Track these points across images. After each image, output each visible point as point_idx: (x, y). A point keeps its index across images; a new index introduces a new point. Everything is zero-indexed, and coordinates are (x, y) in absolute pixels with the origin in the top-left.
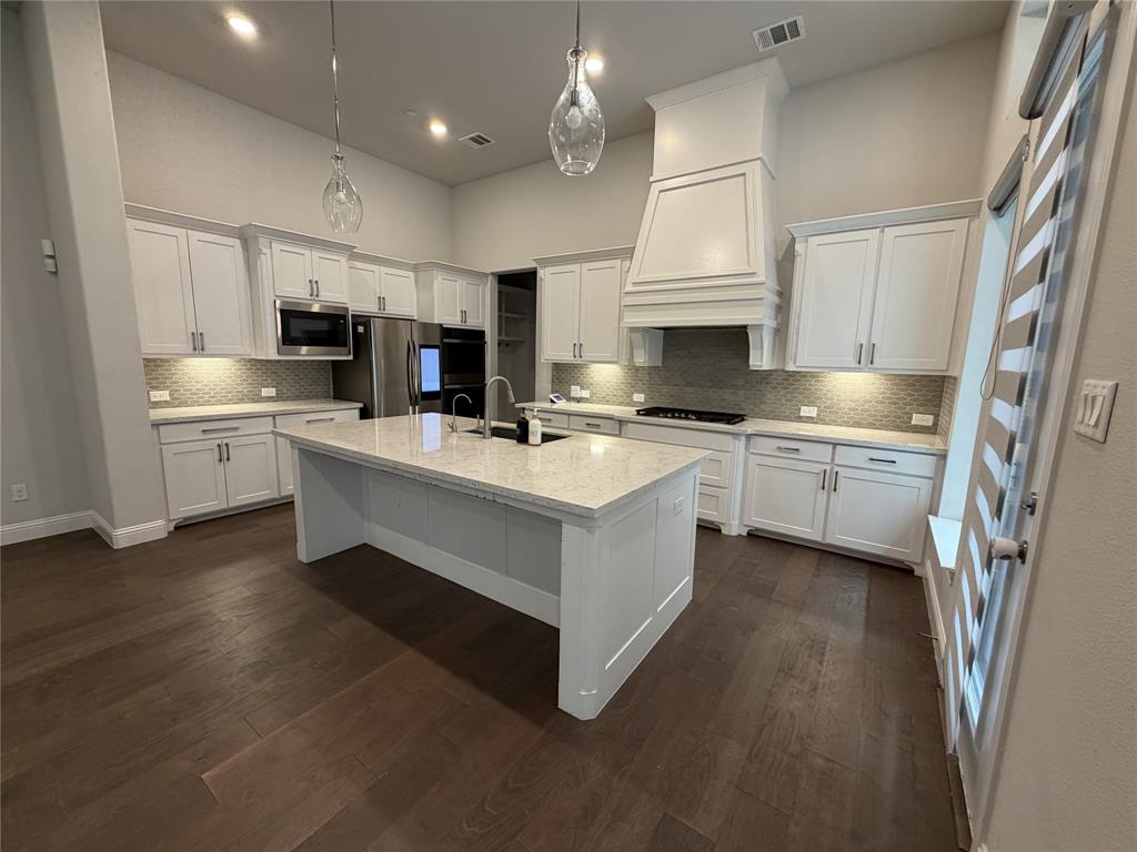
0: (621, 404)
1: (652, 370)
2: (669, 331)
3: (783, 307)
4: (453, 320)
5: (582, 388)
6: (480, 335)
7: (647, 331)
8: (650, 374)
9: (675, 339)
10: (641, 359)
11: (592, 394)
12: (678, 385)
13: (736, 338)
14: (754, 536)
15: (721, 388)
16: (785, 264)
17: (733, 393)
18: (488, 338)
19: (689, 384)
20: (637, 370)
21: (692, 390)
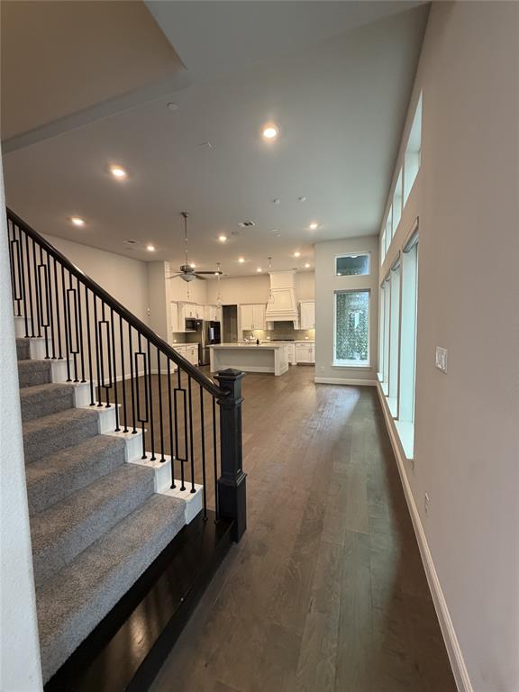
1: (272, 331)
2: (275, 322)
3: (299, 316)
4: (214, 319)
6: (219, 323)
7: (271, 322)
9: (276, 324)
10: (270, 328)
12: (278, 334)
13: (291, 323)
14: (299, 365)
15: (288, 334)
16: (299, 308)
18: (221, 324)
19: (280, 334)
20: (268, 331)
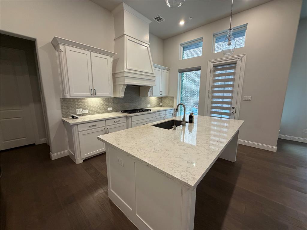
0: (104, 113)
5: (83, 109)
8: (113, 100)
11: (89, 111)
12: (122, 103)
15: (133, 103)
17: (136, 103)
19: (125, 102)
20: (109, 99)
21: (126, 104)
